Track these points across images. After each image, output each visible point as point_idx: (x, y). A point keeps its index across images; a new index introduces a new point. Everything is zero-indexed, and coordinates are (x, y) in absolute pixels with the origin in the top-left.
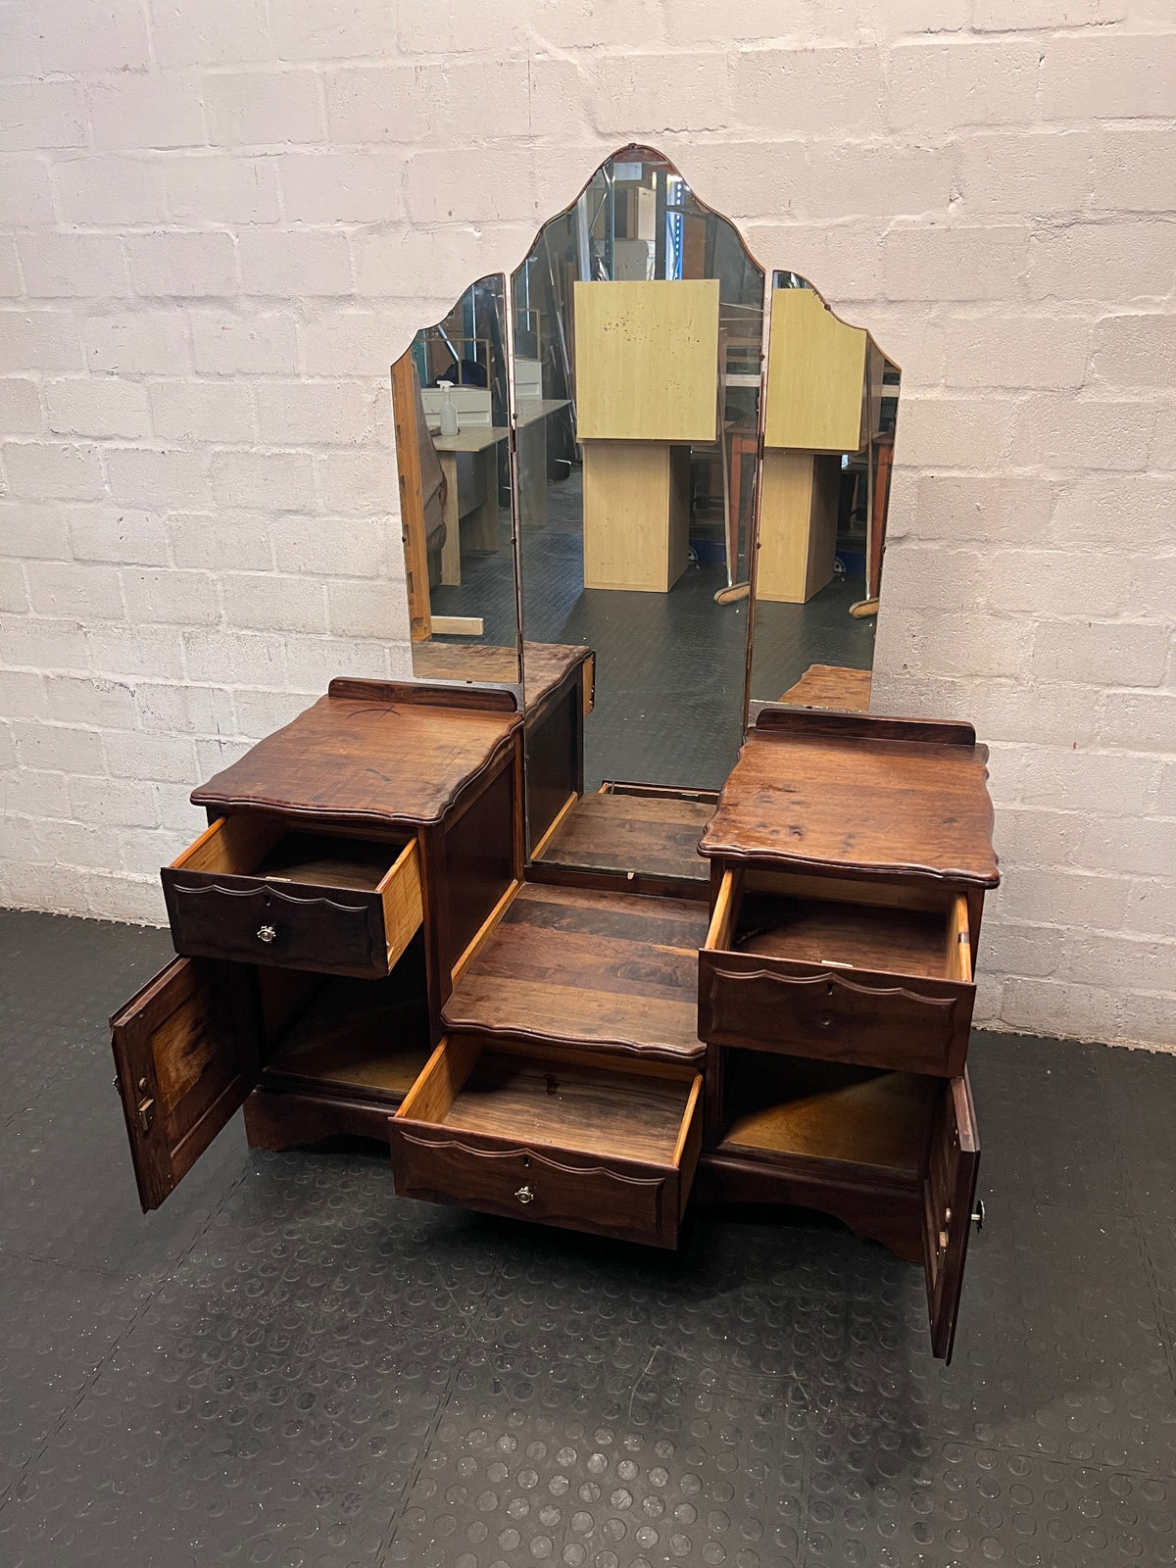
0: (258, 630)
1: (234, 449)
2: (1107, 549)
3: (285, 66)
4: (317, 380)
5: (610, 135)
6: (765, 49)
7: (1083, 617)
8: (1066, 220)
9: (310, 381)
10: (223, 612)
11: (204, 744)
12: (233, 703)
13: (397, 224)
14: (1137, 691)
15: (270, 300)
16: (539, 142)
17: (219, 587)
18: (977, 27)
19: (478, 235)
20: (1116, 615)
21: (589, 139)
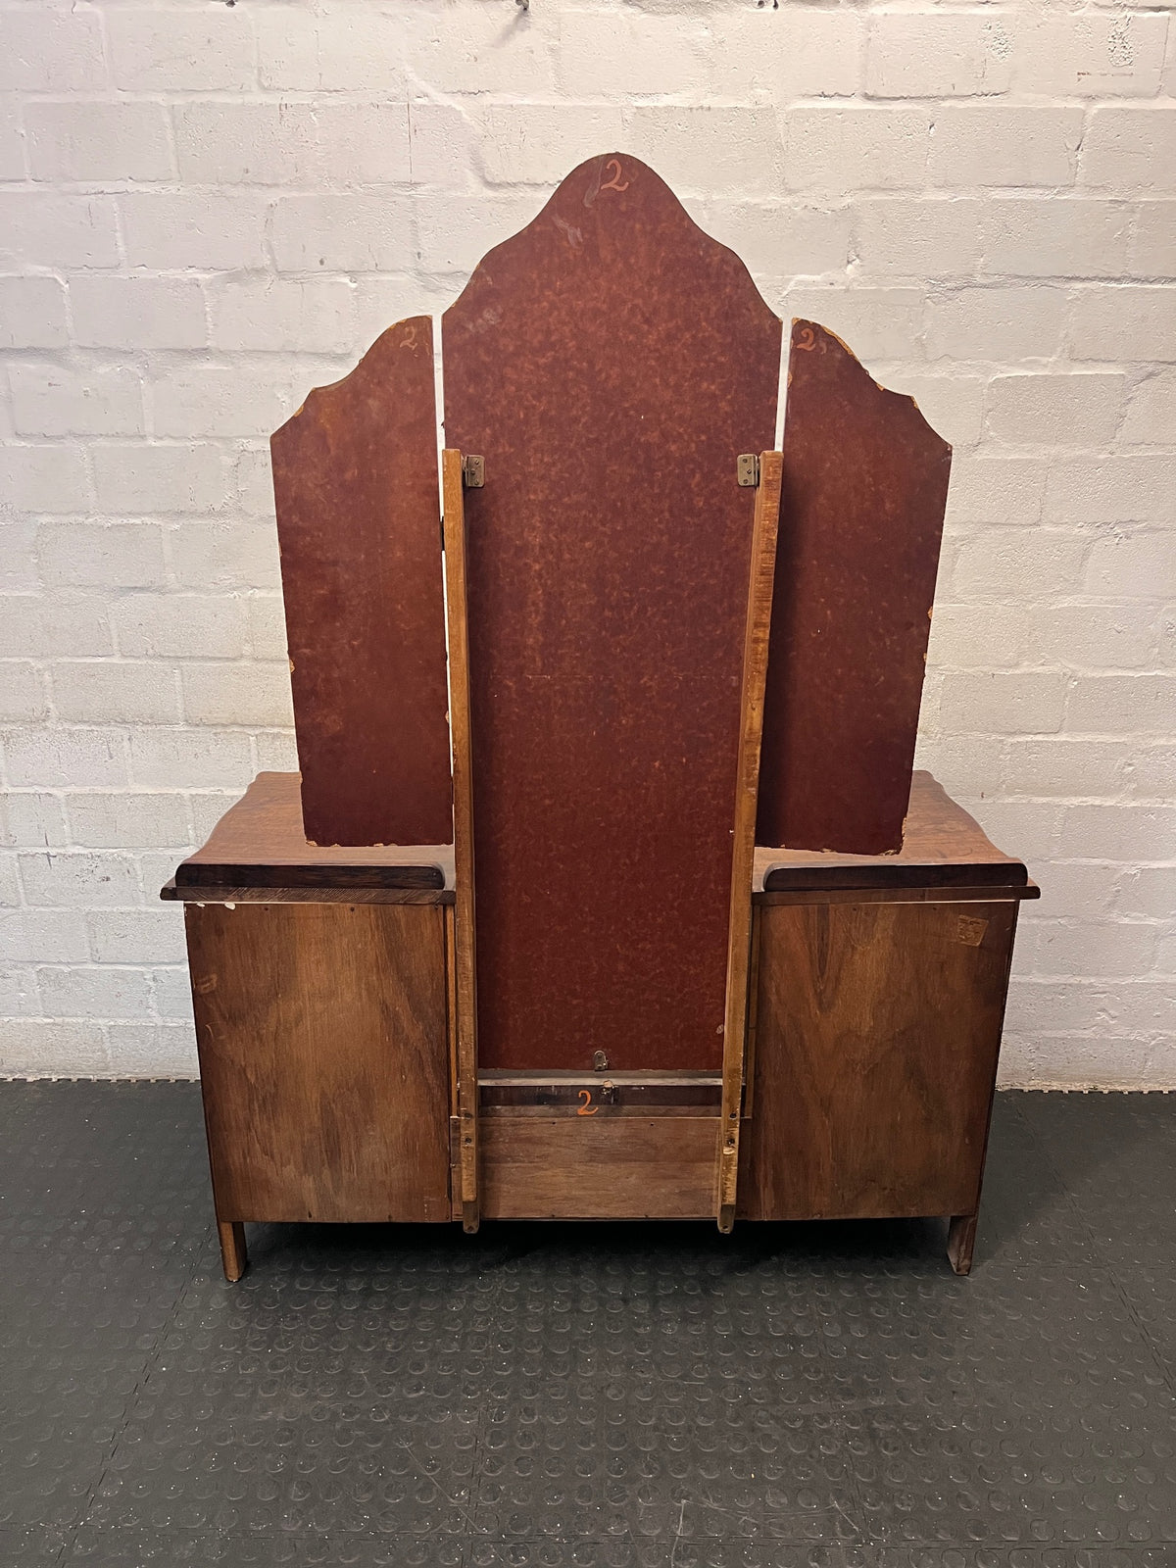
0: (95, 723)
1: (65, 520)
2: (1006, 601)
3: (124, 97)
4: (167, 443)
5: (499, 185)
6: (660, 104)
7: (985, 669)
8: (959, 283)
9: (158, 444)
10: (51, 706)
11: (29, 859)
12: (63, 809)
13: (260, 272)
14: (1039, 738)
15: (106, 353)
16: (421, 189)
17: (47, 676)
18: (870, 93)
19: (354, 285)
20: (1017, 665)
21: (474, 188)
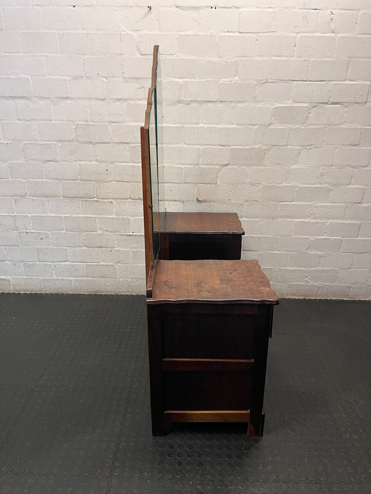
0: (39, 197)
1: (31, 142)
2: (279, 166)
3: (47, 31)
4: (58, 122)
5: (144, 55)
6: (186, 34)
7: (273, 184)
8: (264, 82)
9: (55, 122)
10: (27, 192)
11: (21, 233)
12: (31, 220)
13: (82, 77)
14: (288, 203)
15: (42, 98)
16: (124, 56)
17: (26, 184)
18: (240, 31)
19: (106, 81)
20: (282, 183)
21: (138, 56)
